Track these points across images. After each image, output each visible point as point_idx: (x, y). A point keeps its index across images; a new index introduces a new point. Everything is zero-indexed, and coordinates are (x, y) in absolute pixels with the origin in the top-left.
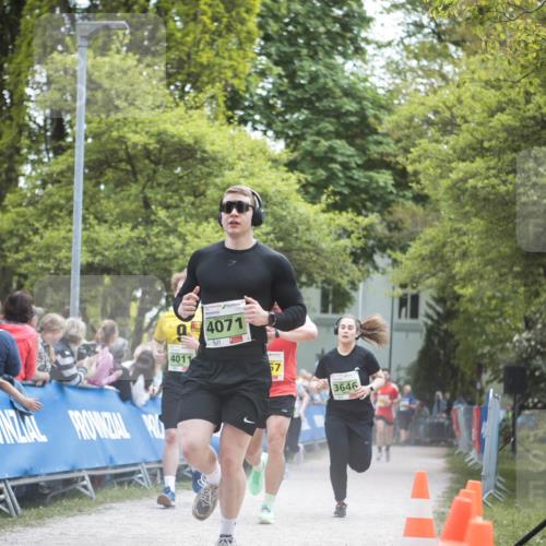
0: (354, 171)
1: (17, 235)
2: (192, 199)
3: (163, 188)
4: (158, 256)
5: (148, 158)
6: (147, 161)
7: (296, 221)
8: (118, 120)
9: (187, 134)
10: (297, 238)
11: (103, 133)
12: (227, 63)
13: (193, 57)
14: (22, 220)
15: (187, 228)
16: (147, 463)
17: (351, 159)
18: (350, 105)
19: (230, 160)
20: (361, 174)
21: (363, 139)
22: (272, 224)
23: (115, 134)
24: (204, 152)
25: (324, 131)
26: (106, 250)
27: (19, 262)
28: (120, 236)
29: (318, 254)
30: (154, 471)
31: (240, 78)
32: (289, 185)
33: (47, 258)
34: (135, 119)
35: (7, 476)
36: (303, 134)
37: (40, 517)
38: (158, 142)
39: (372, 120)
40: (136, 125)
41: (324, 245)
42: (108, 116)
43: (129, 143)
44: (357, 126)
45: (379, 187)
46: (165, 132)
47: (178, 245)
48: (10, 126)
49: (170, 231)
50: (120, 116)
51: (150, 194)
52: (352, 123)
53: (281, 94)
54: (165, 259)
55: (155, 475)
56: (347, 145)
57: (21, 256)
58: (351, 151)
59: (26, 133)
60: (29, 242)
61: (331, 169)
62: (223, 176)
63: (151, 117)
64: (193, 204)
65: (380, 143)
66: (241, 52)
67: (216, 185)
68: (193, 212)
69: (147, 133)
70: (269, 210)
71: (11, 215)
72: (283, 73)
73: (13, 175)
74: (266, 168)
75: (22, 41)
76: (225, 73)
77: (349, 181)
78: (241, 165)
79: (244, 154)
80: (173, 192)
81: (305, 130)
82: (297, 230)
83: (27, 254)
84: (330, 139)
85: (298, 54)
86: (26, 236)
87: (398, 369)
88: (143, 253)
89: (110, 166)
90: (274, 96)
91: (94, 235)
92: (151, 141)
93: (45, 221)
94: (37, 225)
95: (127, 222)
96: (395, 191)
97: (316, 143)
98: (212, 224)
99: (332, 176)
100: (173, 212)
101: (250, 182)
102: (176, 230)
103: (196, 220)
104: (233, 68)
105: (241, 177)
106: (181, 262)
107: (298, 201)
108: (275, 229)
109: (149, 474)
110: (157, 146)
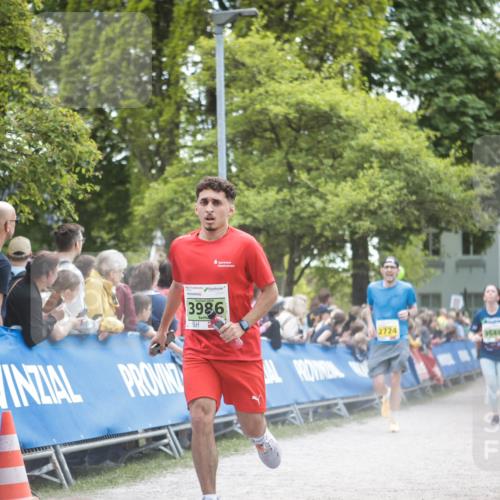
0: (485, 123)
1: (177, 203)
2: (331, 161)
3: (304, 153)
4: (304, 215)
5: (290, 126)
6: (289, 129)
7: (427, 175)
8: (260, 94)
9: (323, 103)
10: (429, 191)
11: (249, 106)
12: (360, 32)
13: (329, 29)
14: (181, 189)
15: (327, 188)
16: (298, 404)
17: (482, 112)
18: (478, 62)
19: (363, 123)
20: (492, 125)
21: (493, 92)
22: (405, 180)
23: (258, 107)
24: (340, 117)
25: (455, 88)
26: (255, 212)
27: (180, 227)
28: (266, 199)
29: (450, 204)
30: (306, 411)
31: (373, 45)
32: (418, 143)
34: (275, 92)
35: (170, 422)
36: (436, 91)
38: (297, 111)
40: (277, 96)
41: (454, 196)
42: (251, 91)
43: (271, 115)
44: (486, 81)
46: (302, 102)
47: (319, 204)
48: (169, 104)
49: (312, 192)
50: (261, 90)
51: (292, 159)
52: (480, 78)
53: (414, 56)
54: (309, 218)
55: (308, 414)
56: (477, 99)
57: (181, 221)
58: (481, 104)
59: (185, 108)
60: (189, 209)
61: (463, 122)
62: (357, 138)
63: (290, 89)
64: (332, 166)
66: (373, 21)
67: (351, 148)
68: (333, 173)
69: (287, 104)
70: (402, 167)
71: (172, 184)
72: (413, 37)
73: (175, 148)
74: (397, 128)
75: (176, 27)
76: (358, 43)
78: (374, 126)
79: (376, 117)
80: (313, 155)
81: (437, 88)
82: (429, 184)
83: (187, 220)
84: (461, 94)
85: (427, 19)
86: (185, 204)
88: (288, 214)
89: (255, 136)
90: (407, 59)
91: (245, 200)
92: (291, 111)
95: (273, 185)
97: (448, 99)
98: (350, 183)
99: (464, 128)
100: (314, 174)
101: (383, 142)
102: (317, 191)
103: (335, 180)
104: (366, 37)
105: (375, 138)
106: (323, 219)
107: (428, 156)
108: (408, 184)
109: (302, 414)
110: (297, 115)
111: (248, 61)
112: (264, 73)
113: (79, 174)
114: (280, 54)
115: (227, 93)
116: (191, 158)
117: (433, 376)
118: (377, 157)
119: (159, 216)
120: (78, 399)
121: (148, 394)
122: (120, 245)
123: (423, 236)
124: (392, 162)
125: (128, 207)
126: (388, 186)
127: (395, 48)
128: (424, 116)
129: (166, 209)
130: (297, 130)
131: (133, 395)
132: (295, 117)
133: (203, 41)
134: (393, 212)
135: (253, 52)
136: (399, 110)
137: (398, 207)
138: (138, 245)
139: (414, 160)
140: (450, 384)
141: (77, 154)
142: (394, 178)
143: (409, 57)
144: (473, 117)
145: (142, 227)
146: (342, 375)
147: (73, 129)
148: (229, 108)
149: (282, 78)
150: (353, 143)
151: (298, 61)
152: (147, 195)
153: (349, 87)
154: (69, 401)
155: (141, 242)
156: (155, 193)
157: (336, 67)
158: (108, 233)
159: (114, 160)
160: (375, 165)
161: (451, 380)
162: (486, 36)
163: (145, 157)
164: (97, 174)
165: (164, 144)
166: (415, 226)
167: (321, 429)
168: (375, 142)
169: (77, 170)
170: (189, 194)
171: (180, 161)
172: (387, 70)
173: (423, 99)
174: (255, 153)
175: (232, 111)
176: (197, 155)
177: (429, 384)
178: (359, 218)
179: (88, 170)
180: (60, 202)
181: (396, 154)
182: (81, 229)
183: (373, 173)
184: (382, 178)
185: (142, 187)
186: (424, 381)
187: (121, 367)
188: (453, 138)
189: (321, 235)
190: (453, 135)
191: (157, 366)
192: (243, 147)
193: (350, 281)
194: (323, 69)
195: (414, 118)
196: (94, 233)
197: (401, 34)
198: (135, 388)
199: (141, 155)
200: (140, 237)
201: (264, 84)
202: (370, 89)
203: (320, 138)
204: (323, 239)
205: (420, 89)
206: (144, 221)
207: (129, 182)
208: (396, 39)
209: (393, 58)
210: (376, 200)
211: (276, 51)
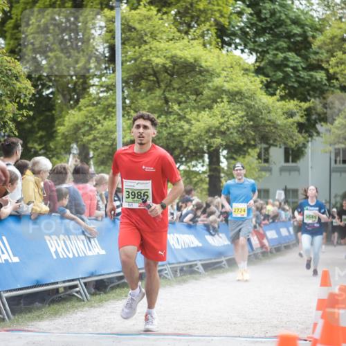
0: (301, 72)
1: (88, 125)
2: (194, 97)
3: (176, 91)
4: (175, 134)
5: (166, 72)
6: (166, 74)
7: (261, 108)
8: (146, 50)
9: (189, 56)
10: (262, 118)
11: (138, 58)
12: (216, 8)
13: (194, 5)
14: (90, 115)
15: (192, 115)
16: (170, 264)
17: (299, 65)
18: (297, 30)
19: (217, 71)
20: (305, 74)
21: (307, 51)
22: (245, 111)
23: (144, 59)
24: (201, 67)
25: (280, 47)
27: (89, 141)
29: (276, 128)
30: (175, 269)
31: (225, 17)
32: (255, 85)
33: (106, 138)
34: (157, 48)
35: (80, 276)
36: (267, 50)
37: (101, 301)
38: (172, 62)
39: (311, 39)
40: (158, 52)
41: (279, 122)
42: (140, 47)
43: (154, 64)
44: (302, 43)
45: (317, 81)
46: (175, 56)
47: (186, 126)
49: (181, 118)
50: (147, 47)
51: (168, 95)
52: (298, 41)
53: (252, 25)
54: (179, 136)
55: (176, 271)
56: (295, 56)
57: (91, 137)
58: (298, 59)
60: (96, 129)
61: (286, 71)
62: (213, 82)
63: (166, 46)
64: (195, 100)
65: (317, 53)
67: (209, 88)
68: (196, 105)
69: (165, 56)
70: (243, 102)
71: (84, 111)
72: (252, 12)
73: (86, 86)
74: (240, 74)
75: (88, 2)
76: (215, 15)
77: (298, 79)
78: (225, 73)
79: (226, 67)
80: (183, 93)
81: (268, 47)
82: (262, 113)
83: (94, 136)
84: (285, 52)
86: (93, 125)
87: (336, 196)
88: (165, 133)
89: (143, 79)
90: (248, 27)
92: (167, 62)
93: (103, 116)
94: (99, 118)
96: (327, 84)
97: (276, 55)
98: (207, 112)
99: (287, 76)
100: (183, 105)
101: (231, 84)
102: (185, 117)
103: (197, 110)
104: (220, 11)
105: (225, 81)
106: (189, 137)
107: (262, 94)
108: (247, 113)
109: (172, 271)
110: (172, 65)
111: (138, 26)
112: (149, 35)
113: (19, 103)
114: (161, 22)
115: (123, 49)
116: (98, 94)
117: (263, 246)
118: (226, 95)
119: (75, 133)
120: (16, 260)
121: (65, 256)
122: (48, 153)
123: (257, 150)
124: (237, 98)
125: (54, 127)
126: (233, 114)
127: (240, 19)
128: (259, 67)
129: (80, 129)
130: (172, 75)
131: (55, 257)
132: (170, 66)
133: (107, 12)
134: (237, 133)
135: (142, 20)
136: (241, 62)
137: (240, 129)
138: (61, 154)
139: (252, 97)
140: (274, 252)
141: (17, 89)
142: (238, 109)
143: (249, 25)
144: (293, 68)
145: (63, 141)
146: (200, 245)
147: (15, 72)
148: (124, 59)
149: (161, 39)
150: (210, 84)
151: (173, 27)
152: (66, 119)
153: (208, 46)
154: (10, 261)
155: (62, 151)
156: (72, 117)
157: (199, 32)
158: (39, 145)
159: (44, 94)
160: (225, 100)
161: (275, 248)
162: (302, 12)
163: (66, 92)
164: (31, 103)
165: (79, 83)
166: (252, 143)
167: (185, 281)
168: (225, 84)
169: (17, 100)
170: (97, 118)
171: (90, 95)
172: (234, 34)
173: (258, 55)
174: (142, 90)
175: (126, 61)
176: (102, 92)
177: (260, 251)
178: (213, 137)
179: (25, 101)
180: (5, 123)
181: (239, 93)
182: (20, 142)
183: (223, 106)
184: (230, 109)
185: (63, 113)
186: (257, 249)
187: (47, 238)
188: (279, 83)
189: (187, 148)
190: (279, 80)
191: (72, 237)
192: (134, 86)
193: (207, 179)
194: (190, 33)
195: (252, 68)
196: (30, 145)
197: (244, 10)
198: (56, 252)
199: (63, 91)
200: (62, 148)
201: (149, 42)
202: (222, 47)
203: (187, 81)
204: (189, 151)
205: (256, 48)
206: (65, 137)
207: (55, 110)
208: (240, 14)
209: (238, 26)
210: (225, 124)
211: (157, 20)
